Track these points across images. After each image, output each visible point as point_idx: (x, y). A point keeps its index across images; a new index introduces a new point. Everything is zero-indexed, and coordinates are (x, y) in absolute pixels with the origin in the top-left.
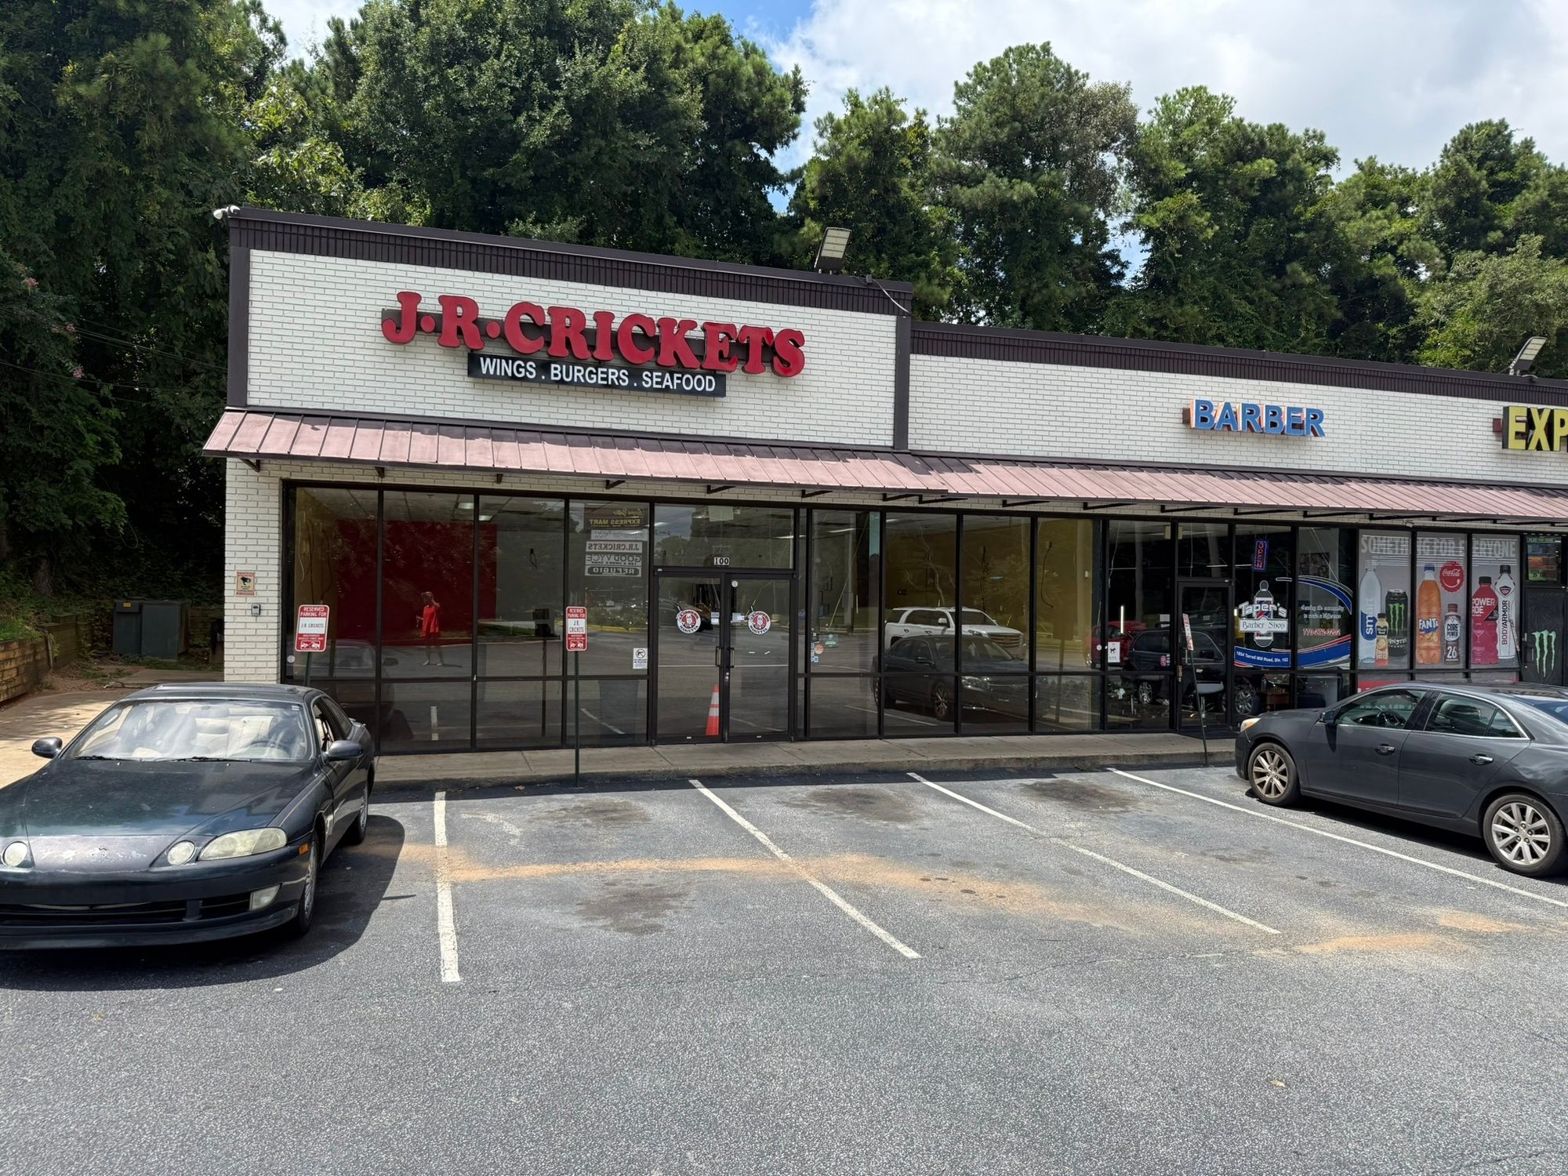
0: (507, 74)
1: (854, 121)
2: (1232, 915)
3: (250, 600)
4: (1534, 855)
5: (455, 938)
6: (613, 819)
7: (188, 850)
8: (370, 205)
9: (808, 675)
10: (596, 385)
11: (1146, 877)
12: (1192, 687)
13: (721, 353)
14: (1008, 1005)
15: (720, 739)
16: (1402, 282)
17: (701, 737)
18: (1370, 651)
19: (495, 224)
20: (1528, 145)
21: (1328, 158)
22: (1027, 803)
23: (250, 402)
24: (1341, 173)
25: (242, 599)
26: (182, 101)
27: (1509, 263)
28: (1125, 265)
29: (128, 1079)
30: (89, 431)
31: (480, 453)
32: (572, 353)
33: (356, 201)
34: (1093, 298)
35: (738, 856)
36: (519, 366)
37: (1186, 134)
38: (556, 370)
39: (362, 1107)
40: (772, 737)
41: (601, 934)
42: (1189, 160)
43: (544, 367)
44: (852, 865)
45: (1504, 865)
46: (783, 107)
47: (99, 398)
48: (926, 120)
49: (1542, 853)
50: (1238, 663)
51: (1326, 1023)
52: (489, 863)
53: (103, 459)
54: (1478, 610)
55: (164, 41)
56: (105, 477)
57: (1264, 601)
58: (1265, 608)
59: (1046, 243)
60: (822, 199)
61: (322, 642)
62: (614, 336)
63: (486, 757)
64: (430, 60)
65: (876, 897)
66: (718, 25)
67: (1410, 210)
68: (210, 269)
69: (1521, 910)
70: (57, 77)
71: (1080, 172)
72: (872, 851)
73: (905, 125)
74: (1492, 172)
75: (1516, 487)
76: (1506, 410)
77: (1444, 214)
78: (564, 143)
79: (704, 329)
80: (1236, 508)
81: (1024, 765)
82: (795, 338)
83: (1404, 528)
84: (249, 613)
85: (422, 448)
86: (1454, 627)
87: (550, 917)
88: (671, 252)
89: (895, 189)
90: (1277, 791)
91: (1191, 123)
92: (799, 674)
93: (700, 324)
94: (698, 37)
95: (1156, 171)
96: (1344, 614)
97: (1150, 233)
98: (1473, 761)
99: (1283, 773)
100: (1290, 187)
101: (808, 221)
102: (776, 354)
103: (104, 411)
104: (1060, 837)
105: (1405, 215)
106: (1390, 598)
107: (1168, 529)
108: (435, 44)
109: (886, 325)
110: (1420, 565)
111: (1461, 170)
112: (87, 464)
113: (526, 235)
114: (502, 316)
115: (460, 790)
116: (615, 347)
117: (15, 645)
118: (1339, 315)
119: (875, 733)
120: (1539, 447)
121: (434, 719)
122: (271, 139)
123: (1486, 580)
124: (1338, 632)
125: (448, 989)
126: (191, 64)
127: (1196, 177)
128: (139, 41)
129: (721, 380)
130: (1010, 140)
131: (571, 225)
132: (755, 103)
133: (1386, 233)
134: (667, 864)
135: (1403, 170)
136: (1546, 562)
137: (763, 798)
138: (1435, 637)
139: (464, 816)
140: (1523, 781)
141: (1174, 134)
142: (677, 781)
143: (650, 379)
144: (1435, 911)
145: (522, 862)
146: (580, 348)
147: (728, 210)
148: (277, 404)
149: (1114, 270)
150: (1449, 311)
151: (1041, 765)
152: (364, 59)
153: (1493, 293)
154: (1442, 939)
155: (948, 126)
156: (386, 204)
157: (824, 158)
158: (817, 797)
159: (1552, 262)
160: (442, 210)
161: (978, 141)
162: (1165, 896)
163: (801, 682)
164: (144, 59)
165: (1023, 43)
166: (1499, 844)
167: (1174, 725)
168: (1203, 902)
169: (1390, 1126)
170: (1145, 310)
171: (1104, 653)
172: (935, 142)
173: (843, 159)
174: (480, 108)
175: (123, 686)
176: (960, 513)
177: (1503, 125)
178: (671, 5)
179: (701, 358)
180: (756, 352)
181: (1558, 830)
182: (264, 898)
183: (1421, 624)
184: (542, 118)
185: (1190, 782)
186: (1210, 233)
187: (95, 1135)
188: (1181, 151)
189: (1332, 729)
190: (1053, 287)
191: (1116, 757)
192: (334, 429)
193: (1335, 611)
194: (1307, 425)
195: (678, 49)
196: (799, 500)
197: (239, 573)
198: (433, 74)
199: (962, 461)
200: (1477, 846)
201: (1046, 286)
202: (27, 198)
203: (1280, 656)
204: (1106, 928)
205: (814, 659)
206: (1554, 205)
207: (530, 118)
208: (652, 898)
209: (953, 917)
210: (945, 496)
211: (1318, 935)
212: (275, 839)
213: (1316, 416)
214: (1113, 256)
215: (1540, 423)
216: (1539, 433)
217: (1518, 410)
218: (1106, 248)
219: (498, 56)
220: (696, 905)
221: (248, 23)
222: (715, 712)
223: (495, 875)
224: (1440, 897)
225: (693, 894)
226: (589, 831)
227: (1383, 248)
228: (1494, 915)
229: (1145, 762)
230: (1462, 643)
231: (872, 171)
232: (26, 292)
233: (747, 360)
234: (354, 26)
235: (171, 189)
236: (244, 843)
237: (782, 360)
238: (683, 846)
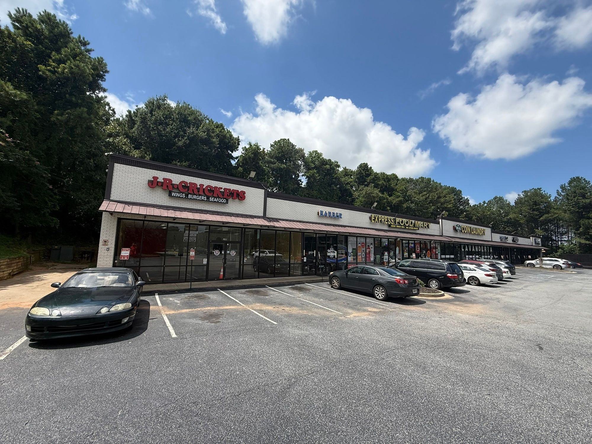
0: (173, 129)
1: (250, 149)
2: (333, 311)
3: (106, 247)
4: (382, 297)
5: (172, 327)
6: (201, 298)
7: (106, 309)
8: (136, 154)
9: (243, 265)
10: (199, 200)
11: (316, 304)
12: (318, 266)
13: (227, 195)
14: (297, 332)
15: (223, 279)
16: (351, 190)
17: (218, 279)
18: (350, 259)
19: (168, 162)
20: (371, 168)
21: (339, 166)
22: (291, 291)
23: (111, 199)
24: (341, 169)
25: (104, 247)
26: (88, 124)
27: (369, 188)
28: (302, 182)
29: (97, 368)
30: (50, 201)
31: (171, 214)
32: (194, 192)
33: (132, 152)
34: (296, 188)
35: (233, 305)
36: (181, 195)
37: (314, 159)
38: (190, 196)
39: (164, 367)
40: (235, 279)
41: (207, 324)
42: (314, 164)
43: (187, 195)
44: (258, 306)
45: (377, 299)
46: (235, 144)
47: (53, 193)
48: (265, 150)
49: (383, 296)
50: (327, 262)
51: (355, 330)
52: (174, 309)
53: (53, 209)
54: (367, 252)
55: (85, 110)
56: (54, 214)
57: (332, 250)
58: (332, 251)
59: (288, 177)
60: (243, 163)
61: (128, 257)
62: (204, 189)
63: (167, 285)
64: (155, 123)
65: (265, 312)
66: (222, 125)
67: (352, 177)
68: (91, 164)
69: (381, 307)
70: (52, 113)
71: (294, 164)
72: (262, 303)
73: (261, 151)
74: (365, 172)
75: (373, 229)
76: (371, 215)
77: (358, 178)
78: (186, 146)
79: (224, 189)
80: (327, 231)
81: (289, 283)
82: (244, 193)
83: (355, 236)
84: (106, 250)
85: (157, 212)
86: (363, 254)
87: (194, 321)
88: (209, 171)
89: (259, 163)
90: (337, 286)
91: (315, 157)
92: (242, 264)
93: (223, 188)
94: (217, 127)
95: (308, 165)
96: (345, 252)
97: (307, 177)
98: (371, 279)
99: (338, 283)
100: (332, 171)
101: (240, 167)
102: (239, 195)
103: (55, 196)
104: (299, 297)
105: (351, 178)
106: (353, 249)
107: (315, 235)
108: (156, 120)
109: (262, 191)
110: (358, 243)
111: (360, 171)
112: (48, 210)
113: (176, 164)
114: (178, 183)
115: (161, 293)
116: (204, 192)
117: (22, 258)
118: (340, 195)
119: (257, 277)
120: (376, 222)
121: (148, 276)
122: (110, 135)
123: (368, 246)
124: (344, 255)
125: (174, 339)
126: (92, 116)
127: (315, 168)
128: (78, 108)
129: (227, 200)
130: (281, 156)
131: (187, 163)
132: (229, 142)
133: (348, 181)
134: (217, 308)
135: (351, 170)
136: (378, 243)
137: (235, 292)
138: (360, 256)
139: (164, 299)
140: (379, 283)
141: (312, 159)
142: (214, 289)
143: (211, 199)
144: (368, 308)
145: (182, 309)
146: (196, 191)
147: (222, 163)
148: (118, 200)
149: (301, 183)
150: (359, 196)
151: (292, 283)
152: (137, 121)
153: (366, 193)
154: (370, 313)
155: (269, 152)
156: (140, 154)
157: (244, 155)
158: (249, 292)
159: (375, 189)
160: (154, 157)
161: (275, 156)
162: (321, 308)
163: (242, 266)
164: (79, 113)
165: (284, 138)
166: (376, 295)
167: (316, 274)
168: (328, 309)
169: (370, 347)
170: (307, 191)
171: (303, 259)
172: (266, 155)
173: (248, 156)
174: (166, 136)
175: (55, 269)
176: (276, 230)
177: (367, 164)
178: (211, 119)
179: (223, 195)
180: (235, 195)
181: (386, 292)
182: (126, 320)
183: (358, 254)
184: (182, 140)
185: (320, 285)
186: (318, 178)
187: (94, 382)
188: (313, 162)
189: (347, 274)
190: (289, 185)
191: (306, 281)
192: (134, 206)
193: (344, 252)
194: (339, 216)
195: (213, 129)
196: (243, 226)
197: (104, 240)
198: (155, 127)
199: (277, 220)
200: (372, 295)
201: (288, 185)
202: (38, 141)
203: (335, 260)
204: (311, 315)
205: (245, 261)
206: (375, 179)
207: (178, 139)
208: (216, 315)
209: (282, 315)
210: (274, 227)
211: (350, 314)
212: (129, 305)
213: (341, 214)
214: (300, 180)
215: (377, 218)
216: (377, 220)
217: (373, 215)
218: (299, 179)
219: (172, 125)
220: (226, 316)
221: (105, 107)
222: (222, 273)
223: (176, 312)
224: (368, 305)
225: (225, 314)
226: (196, 301)
227: (348, 183)
228: (377, 308)
229: (311, 282)
230: (365, 257)
231: (253, 159)
232: (36, 165)
233: (233, 196)
234: (134, 112)
235: (82, 144)
236: (121, 307)
237: (241, 197)
238: (219, 304)
